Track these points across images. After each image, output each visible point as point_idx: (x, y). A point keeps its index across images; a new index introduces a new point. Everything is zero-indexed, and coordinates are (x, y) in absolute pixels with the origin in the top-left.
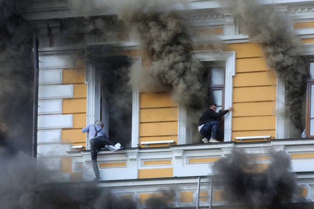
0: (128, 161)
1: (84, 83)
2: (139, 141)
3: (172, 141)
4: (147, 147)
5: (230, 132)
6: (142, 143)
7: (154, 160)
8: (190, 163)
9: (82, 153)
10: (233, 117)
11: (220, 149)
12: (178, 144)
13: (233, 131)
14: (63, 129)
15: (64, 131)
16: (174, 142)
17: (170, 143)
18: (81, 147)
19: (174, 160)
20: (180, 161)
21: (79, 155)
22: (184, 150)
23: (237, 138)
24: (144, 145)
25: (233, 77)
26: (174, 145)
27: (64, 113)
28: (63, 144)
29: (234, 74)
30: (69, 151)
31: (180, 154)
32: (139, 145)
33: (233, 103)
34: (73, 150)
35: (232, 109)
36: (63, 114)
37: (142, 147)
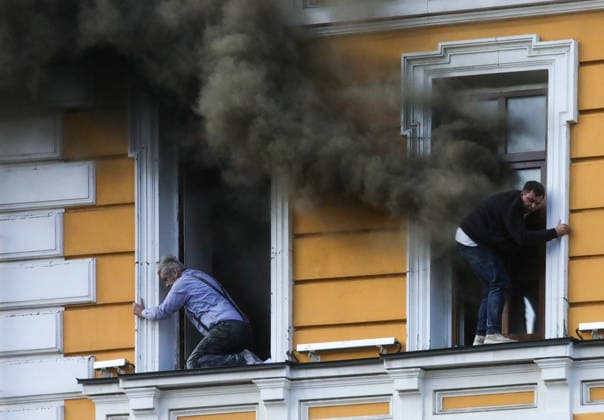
0: (262, 406)
1: (124, 156)
2: (294, 341)
3: (390, 341)
4: (319, 359)
5: (562, 304)
6: (300, 348)
7: (337, 403)
8: (443, 412)
9: (123, 384)
10: (572, 258)
11: (530, 362)
12: (407, 350)
13: (572, 305)
14: (69, 307)
15: (71, 313)
16: (396, 342)
17: (384, 346)
18: (121, 362)
19: (396, 402)
20: (414, 404)
21: (113, 388)
22: (425, 369)
23: (583, 326)
24: (305, 353)
25: (571, 125)
26: (396, 352)
27: (67, 254)
28: (67, 355)
29: (571, 116)
30: (85, 377)
31: (413, 383)
32: (292, 354)
33: (572, 211)
34: (100, 375)
35: (568, 231)
36: (67, 258)
37: (303, 360)
